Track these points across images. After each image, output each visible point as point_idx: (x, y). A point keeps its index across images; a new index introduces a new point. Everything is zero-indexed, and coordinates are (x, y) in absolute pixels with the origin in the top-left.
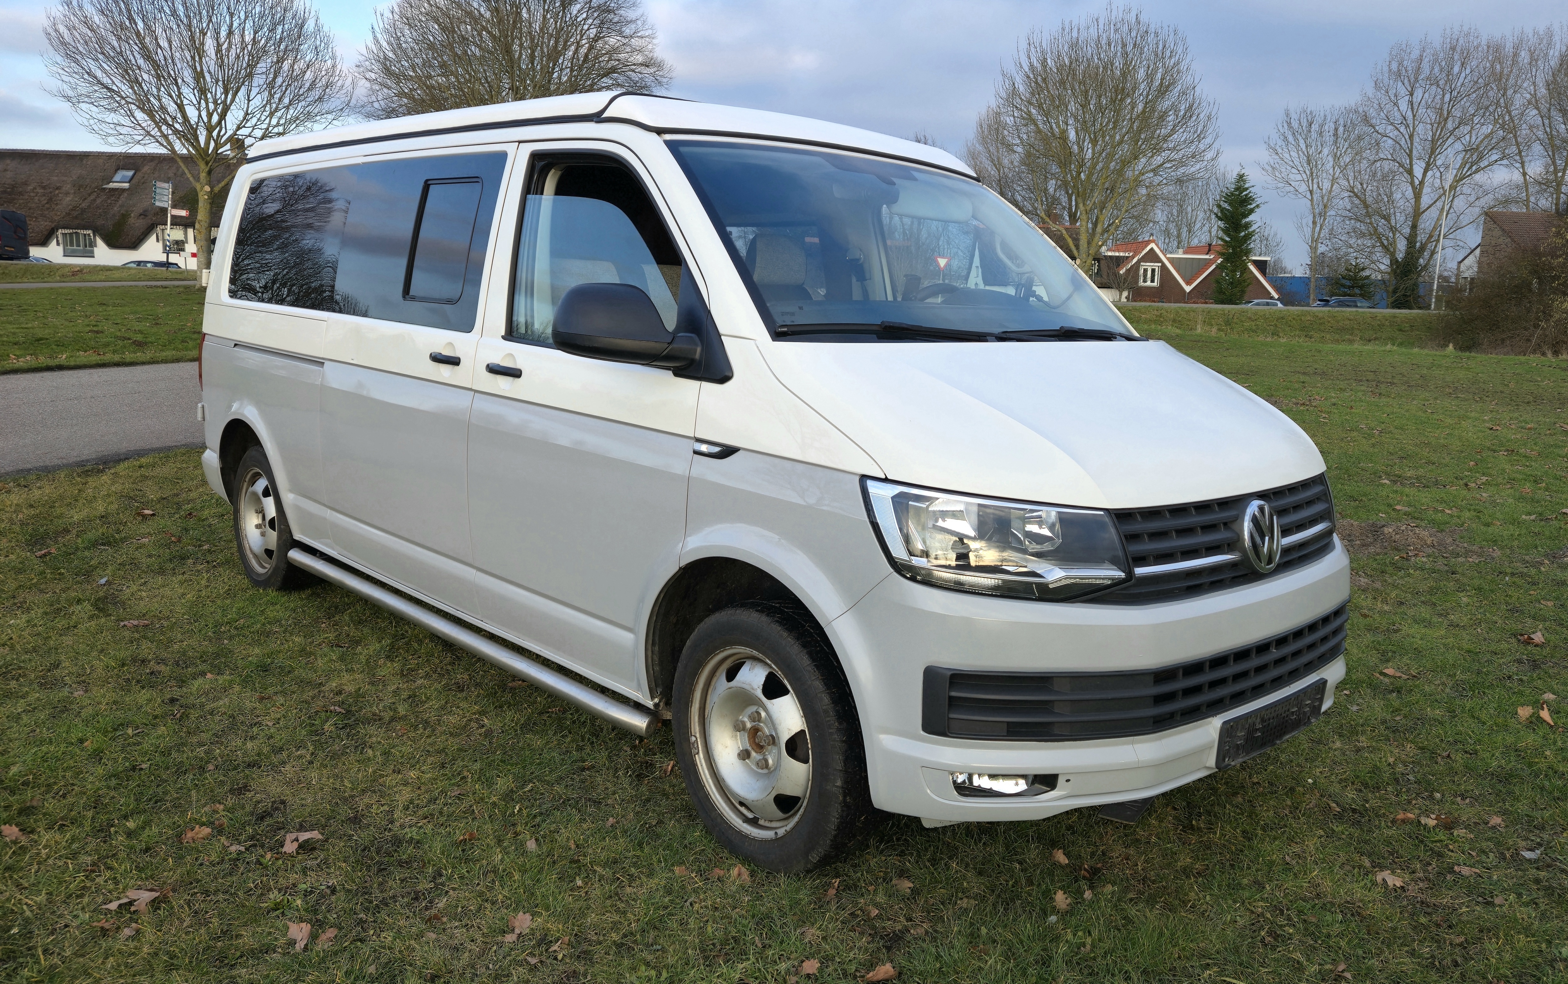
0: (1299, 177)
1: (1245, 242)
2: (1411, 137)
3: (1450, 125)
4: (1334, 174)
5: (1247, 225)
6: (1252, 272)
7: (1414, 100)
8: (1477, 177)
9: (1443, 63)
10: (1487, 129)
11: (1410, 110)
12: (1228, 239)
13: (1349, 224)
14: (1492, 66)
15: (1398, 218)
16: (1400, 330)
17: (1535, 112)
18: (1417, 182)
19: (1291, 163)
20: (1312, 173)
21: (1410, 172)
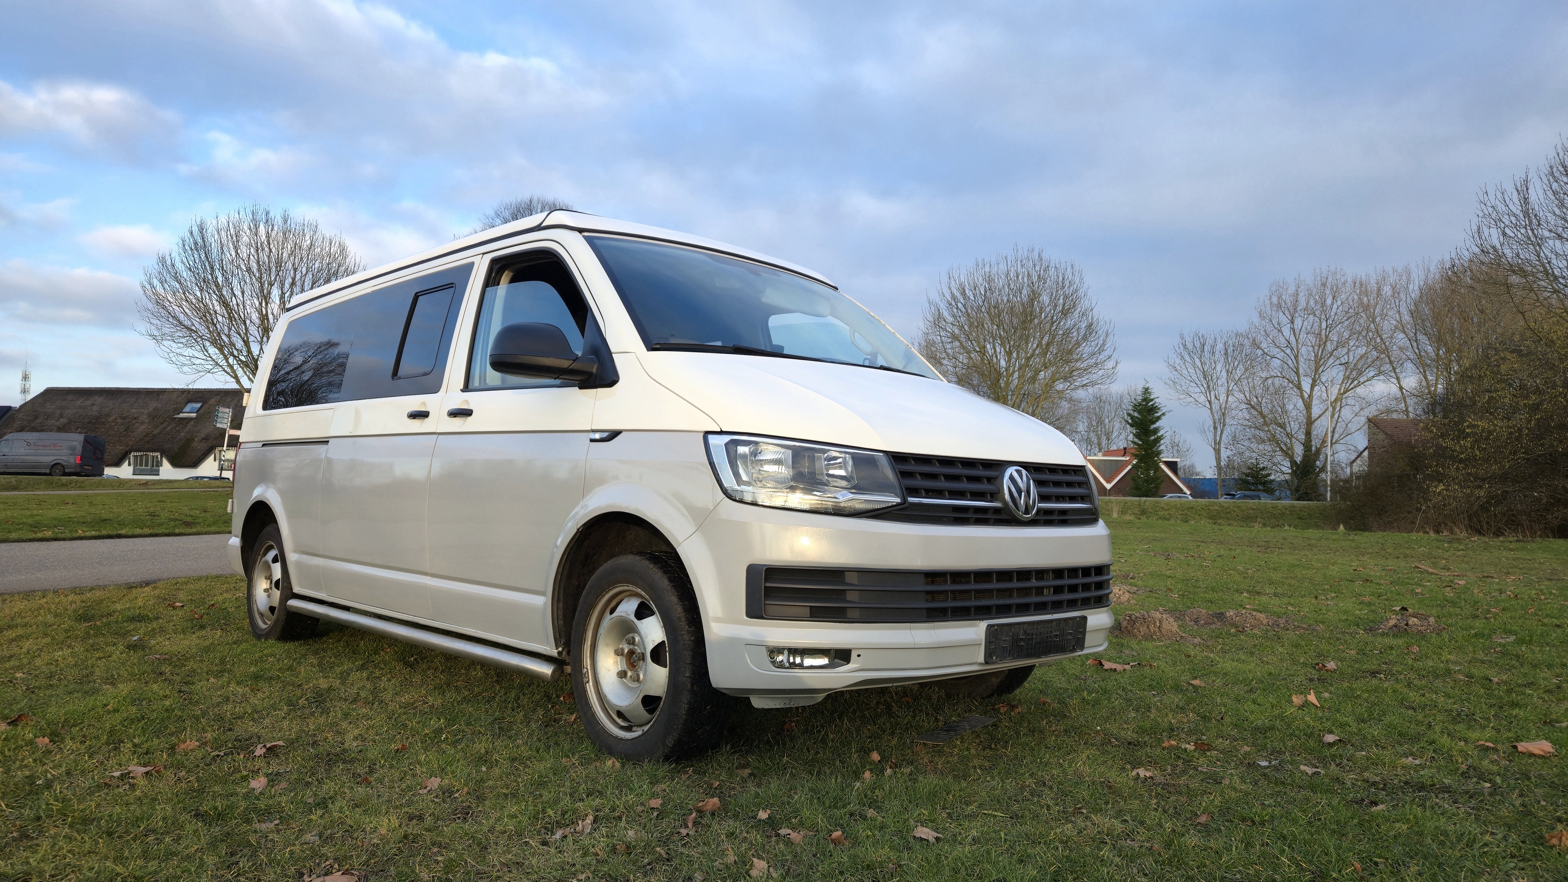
0: (1197, 390)
1: (1155, 445)
2: (1296, 357)
3: (1329, 347)
4: (1228, 387)
5: (1156, 431)
6: (1164, 471)
7: (1296, 327)
8: (1358, 390)
9: (1317, 297)
10: (1362, 351)
11: (1292, 335)
12: (1141, 443)
13: (1249, 433)
14: (1359, 298)
15: (1292, 426)
16: (1300, 518)
17: (1402, 336)
18: (1306, 396)
19: (1189, 378)
20: (1208, 387)
21: (1299, 387)
